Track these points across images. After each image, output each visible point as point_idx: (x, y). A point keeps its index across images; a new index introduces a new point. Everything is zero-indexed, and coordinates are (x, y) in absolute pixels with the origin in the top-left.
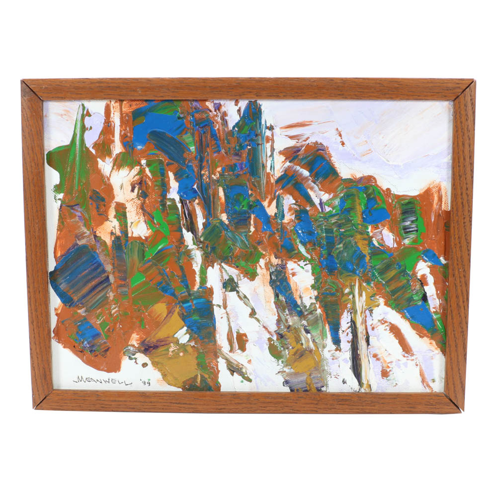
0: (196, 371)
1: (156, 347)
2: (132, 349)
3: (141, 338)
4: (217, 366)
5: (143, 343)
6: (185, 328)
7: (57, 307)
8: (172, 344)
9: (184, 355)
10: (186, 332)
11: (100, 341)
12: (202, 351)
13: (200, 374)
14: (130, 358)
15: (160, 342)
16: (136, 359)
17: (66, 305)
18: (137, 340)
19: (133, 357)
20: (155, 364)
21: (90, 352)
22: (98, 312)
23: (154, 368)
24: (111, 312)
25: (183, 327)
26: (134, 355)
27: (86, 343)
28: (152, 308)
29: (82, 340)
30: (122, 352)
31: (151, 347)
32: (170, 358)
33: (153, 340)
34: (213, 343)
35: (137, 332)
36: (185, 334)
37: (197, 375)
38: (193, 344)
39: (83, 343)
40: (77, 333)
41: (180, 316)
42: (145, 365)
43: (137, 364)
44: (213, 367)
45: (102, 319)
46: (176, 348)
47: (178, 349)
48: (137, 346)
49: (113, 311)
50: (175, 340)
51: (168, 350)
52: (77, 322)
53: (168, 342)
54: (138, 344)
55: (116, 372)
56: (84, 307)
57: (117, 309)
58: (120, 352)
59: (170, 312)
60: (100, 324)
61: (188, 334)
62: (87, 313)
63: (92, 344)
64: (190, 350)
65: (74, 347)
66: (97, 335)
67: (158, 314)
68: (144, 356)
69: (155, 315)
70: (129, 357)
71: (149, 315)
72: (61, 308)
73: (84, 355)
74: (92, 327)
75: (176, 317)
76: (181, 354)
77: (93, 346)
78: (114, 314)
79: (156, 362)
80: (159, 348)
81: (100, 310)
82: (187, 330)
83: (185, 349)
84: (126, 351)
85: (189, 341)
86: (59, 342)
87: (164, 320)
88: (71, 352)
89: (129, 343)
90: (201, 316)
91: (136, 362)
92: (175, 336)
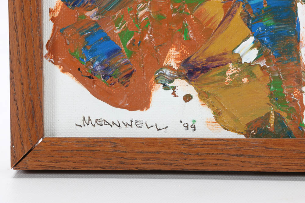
0: (269, 107)
1: (205, 69)
2: (168, 72)
3: (182, 55)
4: (301, 98)
5: (185, 63)
6: (252, 39)
7: (53, 7)
8: (231, 64)
9: (249, 81)
10: (252, 44)
11: (119, 61)
12: (277, 75)
13: (275, 112)
14: (166, 88)
15: (213, 61)
16: (174, 88)
17: (67, 4)
18: (177, 59)
19: (170, 85)
20: (204, 96)
21: (104, 78)
22: (117, 15)
23: (203, 103)
24: (137, 15)
25: (248, 37)
26: (171, 82)
27: (97, 63)
28: (201, 7)
29: (91, 59)
30: (153, 78)
31: (198, 69)
32: (229, 87)
33: (201, 58)
34: (296, 62)
35: (176, 45)
36: (252, 48)
37: (269, 114)
38: (263, 63)
39: (93, 63)
40: (85, 47)
41: (243, 20)
42: (187, 98)
43: (175, 96)
44: (295, 101)
45: (123, 26)
46: (236, 71)
47: (240, 73)
48: (176, 68)
49: (141, 14)
50: (236, 58)
51: (224, 74)
52: (84, 31)
53: (224, 61)
54: (177, 64)
55: (142, 109)
56: (95, 8)
57: (147, 9)
58: (150, 77)
59: (229, 14)
60: (120, 34)
61: (256, 49)
62: (100, 17)
63: (106, 66)
64: (258, 72)
65: (79, 69)
66: (116, 51)
67: (210, 17)
68: (187, 83)
69: (205, 19)
70: (164, 85)
71: (196, 19)
72: (59, 9)
73: (94, 83)
74: (107, 39)
75: (237, 21)
76: (245, 80)
77: (108, 68)
78: (142, 17)
79: (205, 92)
80: (210, 71)
81: (120, 11)
82: (254, 42)
83: (251, 72)
84: (158, 77)
85: (257, 59)
86: (55, 63)
87: (219, 26)
88: (74, 78)
89: (165, 64)
90: (277, 20)
91: (174, 93)
92: (236, 51)
